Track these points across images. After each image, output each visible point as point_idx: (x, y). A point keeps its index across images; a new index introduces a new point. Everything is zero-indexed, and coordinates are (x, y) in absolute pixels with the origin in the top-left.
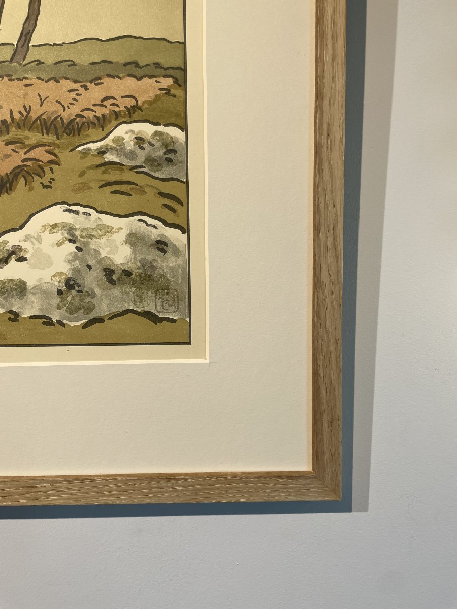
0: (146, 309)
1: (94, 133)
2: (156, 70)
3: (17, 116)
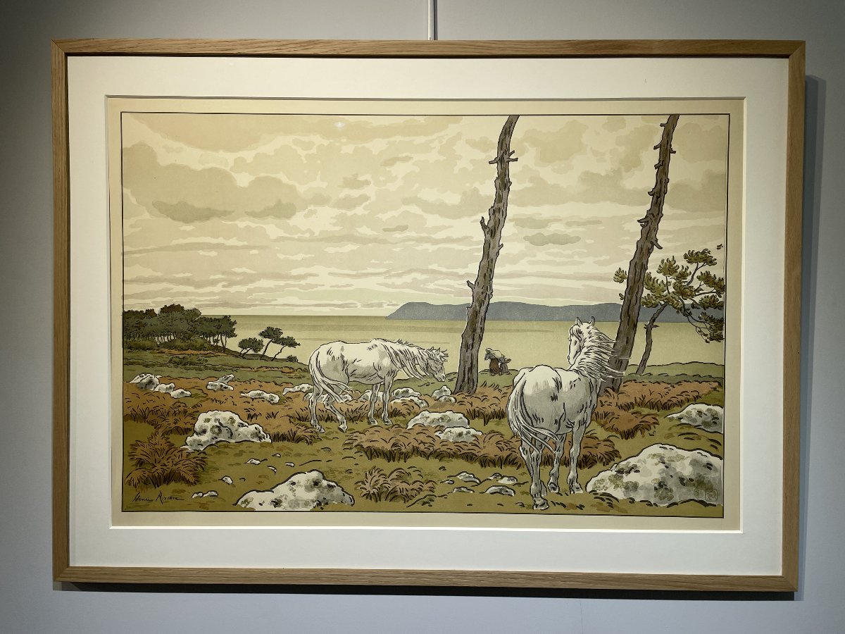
0: (700, 499)
1: (676, 409)
2: (710, 378)
3: (638, 400)
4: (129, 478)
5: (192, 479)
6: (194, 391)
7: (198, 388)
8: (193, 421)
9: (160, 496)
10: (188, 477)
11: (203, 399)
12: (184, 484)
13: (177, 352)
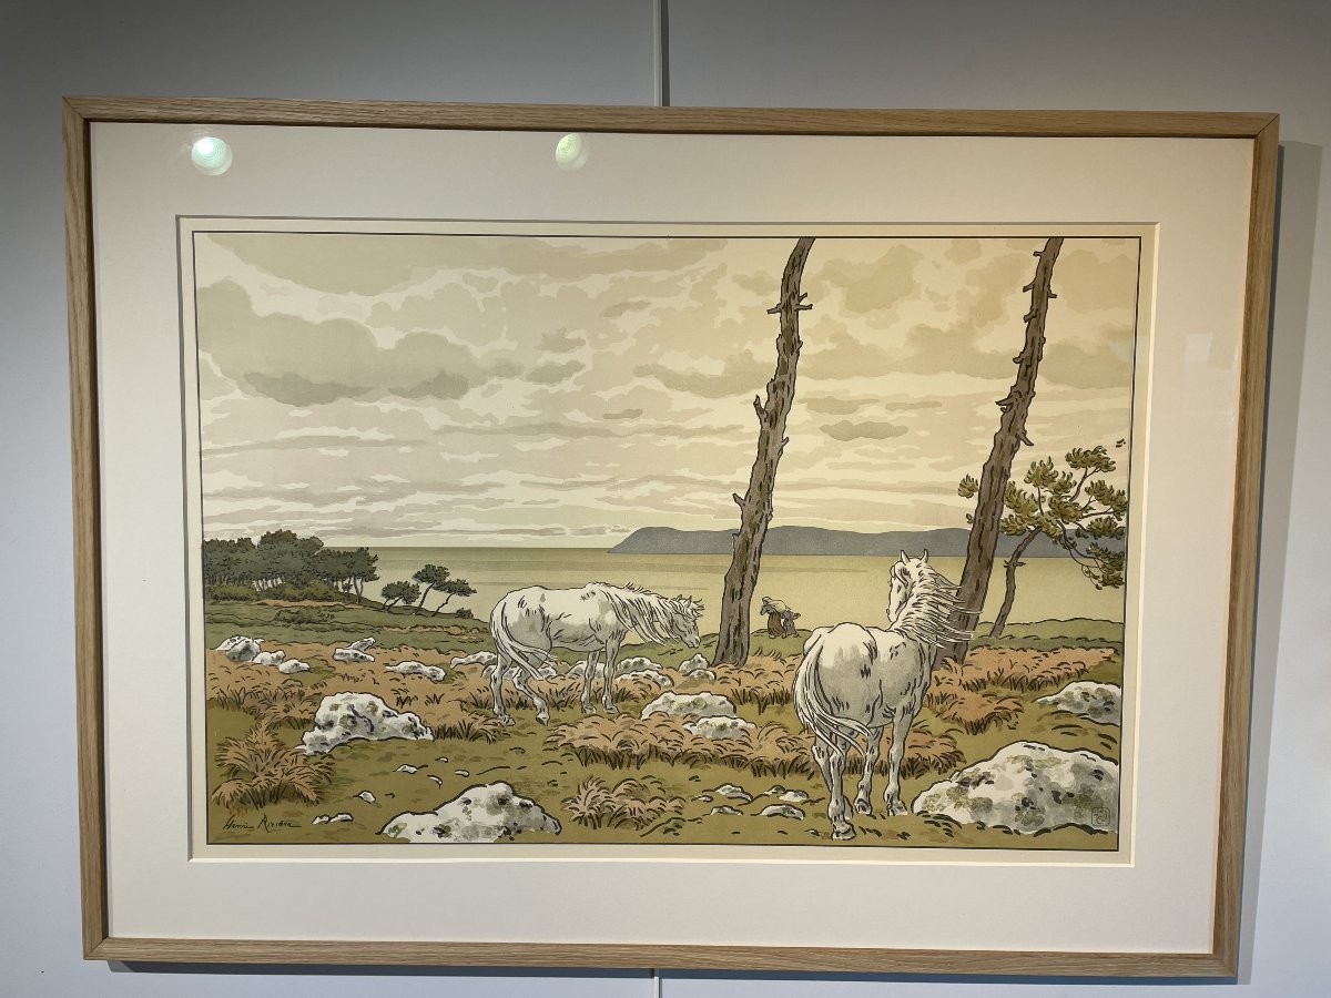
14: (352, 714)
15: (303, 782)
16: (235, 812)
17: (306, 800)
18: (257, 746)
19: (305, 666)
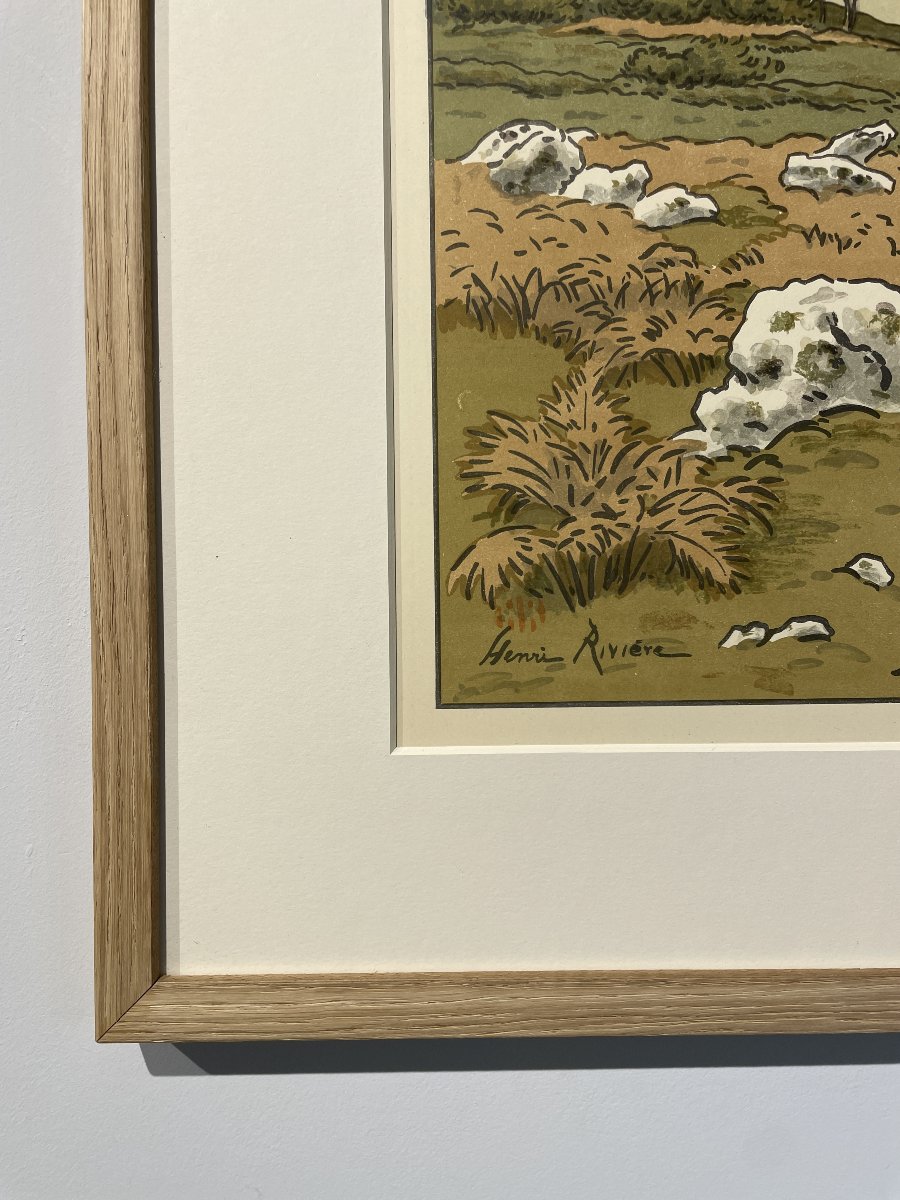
4: (465, 569)
5: (722, 572)
6: (731, 198)
7: (749, 182)
8: (724, 327)
9: (590, 641)
10: (703, 562)
11: (767, 230)
12: (689, 593)
13: (656, 30)
14: (831, 339)
15: (695, 532)
16: (511, 616)
17: (705, 581)
18: (573, 435)
19: (704, 205)
